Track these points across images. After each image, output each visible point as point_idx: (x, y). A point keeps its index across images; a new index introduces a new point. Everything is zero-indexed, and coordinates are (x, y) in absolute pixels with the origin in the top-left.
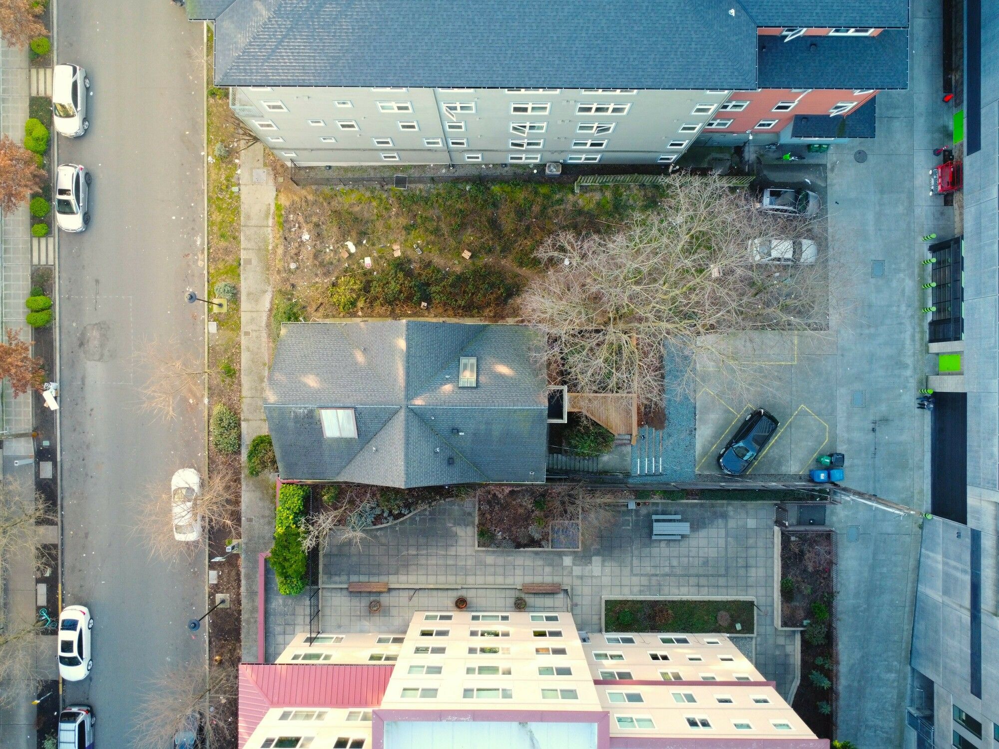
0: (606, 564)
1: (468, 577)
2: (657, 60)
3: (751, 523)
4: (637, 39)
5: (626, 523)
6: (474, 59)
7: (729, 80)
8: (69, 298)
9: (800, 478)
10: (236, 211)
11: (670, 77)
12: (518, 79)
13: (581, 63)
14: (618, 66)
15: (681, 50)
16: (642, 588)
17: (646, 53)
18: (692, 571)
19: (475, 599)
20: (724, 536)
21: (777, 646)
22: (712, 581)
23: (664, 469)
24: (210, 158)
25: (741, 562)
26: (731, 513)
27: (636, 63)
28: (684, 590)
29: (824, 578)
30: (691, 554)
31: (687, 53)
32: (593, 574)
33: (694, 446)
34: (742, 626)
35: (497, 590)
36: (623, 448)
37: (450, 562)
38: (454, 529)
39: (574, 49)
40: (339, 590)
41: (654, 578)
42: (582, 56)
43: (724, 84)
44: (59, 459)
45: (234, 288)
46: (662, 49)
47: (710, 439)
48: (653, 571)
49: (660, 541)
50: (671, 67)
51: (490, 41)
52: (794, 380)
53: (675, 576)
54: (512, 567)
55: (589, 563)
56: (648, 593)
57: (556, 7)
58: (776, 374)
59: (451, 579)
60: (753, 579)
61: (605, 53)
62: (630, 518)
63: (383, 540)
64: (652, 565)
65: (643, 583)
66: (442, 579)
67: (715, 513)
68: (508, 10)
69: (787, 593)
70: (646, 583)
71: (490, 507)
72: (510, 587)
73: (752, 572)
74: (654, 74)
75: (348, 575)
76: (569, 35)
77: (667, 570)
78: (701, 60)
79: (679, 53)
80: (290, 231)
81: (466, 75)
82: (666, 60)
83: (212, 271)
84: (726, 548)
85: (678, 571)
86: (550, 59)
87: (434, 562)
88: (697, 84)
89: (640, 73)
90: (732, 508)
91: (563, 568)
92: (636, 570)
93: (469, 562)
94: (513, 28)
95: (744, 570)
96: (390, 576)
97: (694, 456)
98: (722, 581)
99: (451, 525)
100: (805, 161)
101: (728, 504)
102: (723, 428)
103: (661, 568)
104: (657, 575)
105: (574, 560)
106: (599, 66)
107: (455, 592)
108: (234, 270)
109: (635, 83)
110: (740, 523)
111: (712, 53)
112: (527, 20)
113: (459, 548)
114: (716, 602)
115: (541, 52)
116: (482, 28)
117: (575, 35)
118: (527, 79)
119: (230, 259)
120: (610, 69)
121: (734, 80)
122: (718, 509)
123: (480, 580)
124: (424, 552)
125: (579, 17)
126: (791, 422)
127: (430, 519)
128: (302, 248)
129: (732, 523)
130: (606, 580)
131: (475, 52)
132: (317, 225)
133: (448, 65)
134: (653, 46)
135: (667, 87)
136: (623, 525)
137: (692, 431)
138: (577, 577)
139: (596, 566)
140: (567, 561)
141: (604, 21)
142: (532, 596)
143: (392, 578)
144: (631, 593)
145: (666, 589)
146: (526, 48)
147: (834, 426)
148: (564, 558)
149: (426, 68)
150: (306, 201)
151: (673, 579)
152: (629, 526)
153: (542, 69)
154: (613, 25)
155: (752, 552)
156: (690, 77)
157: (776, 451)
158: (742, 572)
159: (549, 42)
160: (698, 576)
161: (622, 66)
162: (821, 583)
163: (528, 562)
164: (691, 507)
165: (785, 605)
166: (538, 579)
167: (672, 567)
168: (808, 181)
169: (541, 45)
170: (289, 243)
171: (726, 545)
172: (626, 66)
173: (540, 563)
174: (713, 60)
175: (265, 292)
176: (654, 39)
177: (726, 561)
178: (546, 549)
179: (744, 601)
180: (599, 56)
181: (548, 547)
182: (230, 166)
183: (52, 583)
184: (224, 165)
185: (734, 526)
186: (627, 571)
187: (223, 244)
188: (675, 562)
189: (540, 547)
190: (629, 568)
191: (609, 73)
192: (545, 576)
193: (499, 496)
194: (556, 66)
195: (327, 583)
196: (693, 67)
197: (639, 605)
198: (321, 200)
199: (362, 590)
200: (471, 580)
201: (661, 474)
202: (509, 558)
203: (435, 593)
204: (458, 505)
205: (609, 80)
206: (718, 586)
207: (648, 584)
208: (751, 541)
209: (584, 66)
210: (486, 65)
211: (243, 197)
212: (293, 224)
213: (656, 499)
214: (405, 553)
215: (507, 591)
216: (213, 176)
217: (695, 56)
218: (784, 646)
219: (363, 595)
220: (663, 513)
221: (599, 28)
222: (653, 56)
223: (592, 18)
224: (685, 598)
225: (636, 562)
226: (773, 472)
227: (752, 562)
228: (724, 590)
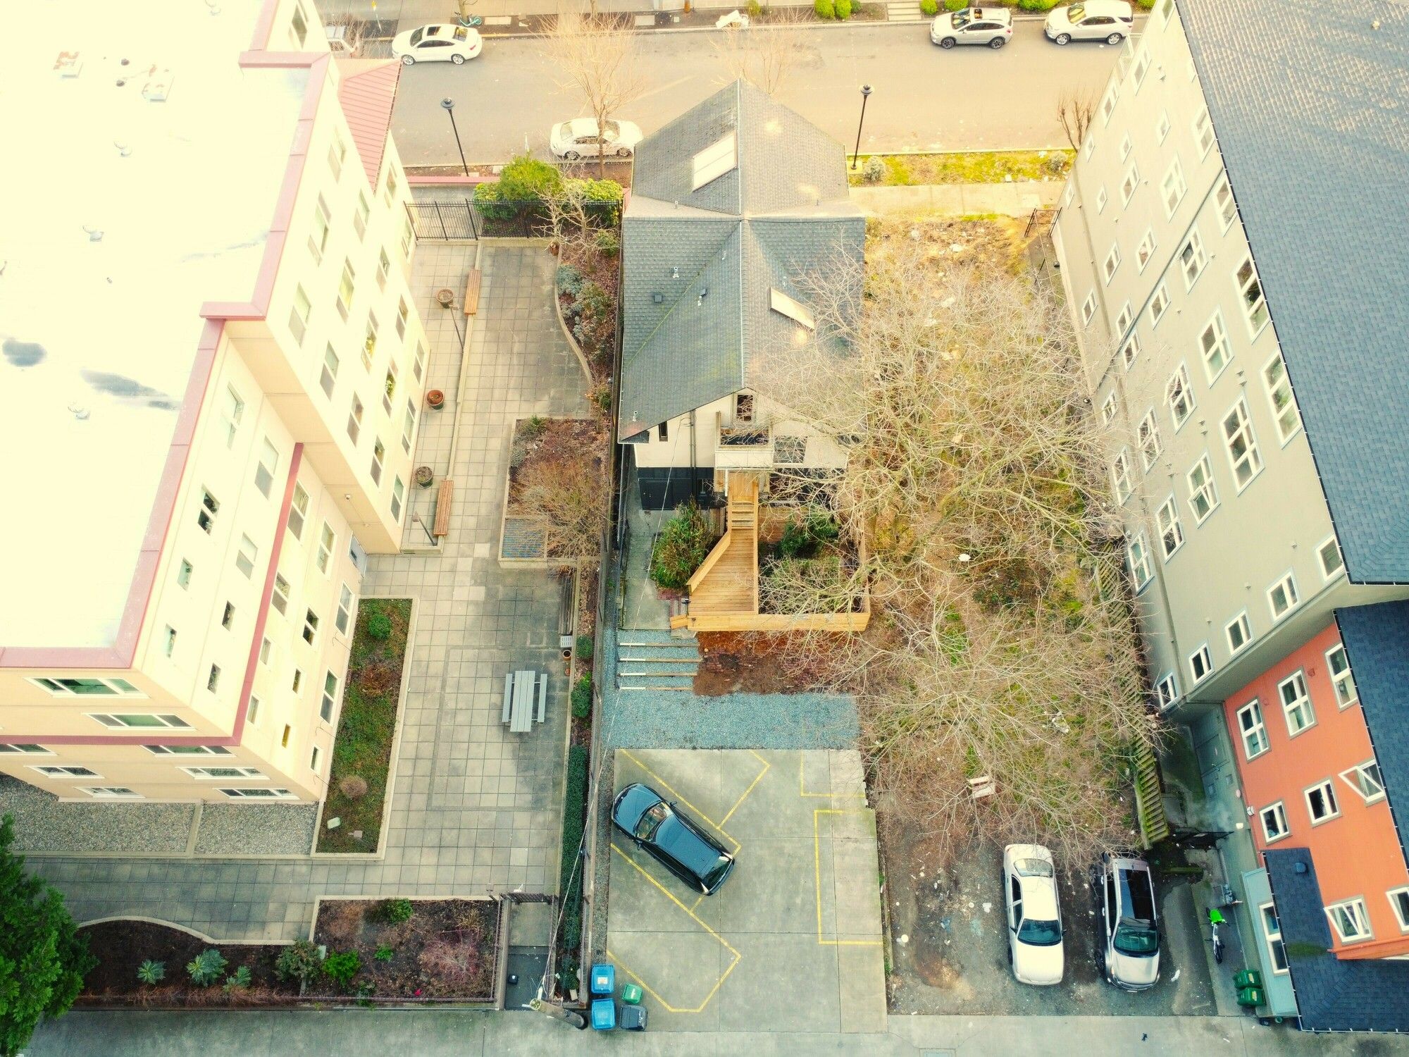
0: (471, 608)
1: (473, 415)
2: (1356, 416)
3: (520, 856)
4: (1381, 380)
5: (536, 638)
6: (1278, 183)
7: (1355, 533)
8: (849, 34)
9: (599, 952)
10: (978, 180)
11: (1332, 441)
12: (1263, 241)
13: (1315, 313)
14: (1326, 364)
15: (1386, 447)
16: (424, 664)
17: (1362, 399)
18: (443, 747)
19: (438, 422)
20: (501, 804)
21: (284, 906)
22: (423, 784)
23: (627, 695)
24: (1045, 153)
25: (449, 837)
26: (540, 818)
27: (1341, 388)
28: (412, 734)
29: (402, 987)
30: (473, 746)
31: (1383, 459)
32: (456, 589)
33: (661, 746)
34: (333, 830)
35: (448, 452)
36: (664, 617)
37: (497, 393)
38: (546, 398)
39: (1335, 300)
40: (472, 264)
41: (439, 684)
42: (1328, 313)
43: (1346, 527)
44: (657, 30)
45: (878, 179)
46: (1376, 419)
47: (677, 774)
48: (450, 682)
49: (502, 694)
50: (1351, 439)
51: (1311, 196)
52: (787, 938)
53: (439, 719)
54: (481, 472)
55: (476, 581)
56: (415, 673)
57: (1396, 262)
58: (798, 901)
59: (472, 395)
60: (416, 860)
61: (1343, 342)
62: (544, 644)
63: (536, 314)
64: (462, 680)
65: (431, 664)
66: (473, 383)
67: (543, 788)
68: (1369, 207)
69: (382, 913)
70: (432, 671)
71: (577, 434)
72: (451, 468)
73: (430, 858)
74: (1330, 417)
75: (492, 275)
76: (1356, 289)
77: (451, 705)
78: (1377, 482)
79: (1379, 445)
80: (962, 230)
81: (1250, 181)
82: (1360, 430)
83: (897, 159)
84: (478, 809)
85: (446, 724)
86: (1309, 273)
87: (499, 373)
88: (1333, 484)
89: (1324, 397)
90: (552, 819)
91: (471, 544)
92: (455, 655)
93: (494, 417)
94: (1343, 218)
95: (436, 842)
96: (484, 322)
97: (646, 747)
98: (419, 801)
99: (552, 393)
100: (1215, 970)
101: (557, 812)
102: (696, 798)
103: (454, 696)
104: (443, 687)
105: (484, 559)
106: (1318, 339)
107: (453, 398)
108: (901, 180)
109: (1304, 393)
110: (522, 835)
111: (1396, 495)
112: (1360, 232)
113: (517, 403)
114: (385, 781)
115: (1316, 259)
116: (1330, 183)
117: (1358, 296)
118: (1266, 252)
119: (917, 176)
120: (1317, 355)
121: (1358, 542)
122: (549, 794)
123: (467, 430)
124: (515, 361)
125: (1390, 295)
126: (706, 932)
127: (563, 369)
128: (939, 245)
129: (522, 819)
130: (444, 607)
131: (1290, 183)
132: (974, 259)
133: (1259, 158)
134: (1378, 405)
135: (1312, 440)
136: (534, 633)
137: (691, 741)
138: (455, 565)
139: (469, 593)
140: (483, 550)
141: (1396, 329)
142: (433, 499)
143: (481, 325)
144: (417, 647)
145: (417, 703)
146: (1316, 241)
147: (699, 1027)
148: (488, 546)
149: (1246, 135)
150: (1005, 245)
151: (435, 714)
152: (532, 643)
153: (1288, 266)
154: (1394, 343)
155: (466, 857)
156: (1342, 471)
157: (653, 902)
158: (432, 838)
159: (1336, 266)
160: (434, 759)
161: (1328, 369)
162: (394, 980)
163: (486, 495)
164: (556, 746)
165: (360, 909)
166: (457, 508)
167: (455, 712)
168: (1178, 973)
169: (1327, 258)
170: (945, 230)
171: (483, 809)
172: (1329, 375)
173: (483, 511)
174: (1384, 500)
175: (875, 211)
176: (1391, 405)
177: (454, 809)
178: (505, 510)
179: (378, 833)
180: (1335, 335)
181: (509, 512)
182: (1038, 172)
183: (513, 28)
184: (1038, 166)
185: (517, 824)
186: (456, 639)
187: (935, 169)
188: (462, 718)
189: (509, 502)
190: (460, 643)
191: (1311, 355)
192: (462, 518)
193: (593, 445)
194: (1299, 282)
195: (482, 252)
196: (1361, 472)
197: (397, 651)
198: (1010, 262)
199: (469, 291)
200: (467, 419)
201: (617, 687)
202: (495, 470)
203: (454, 373)
204: (581, 403)
205: (1300, 357)
206: (411, 793)
207: (429, 674)
208: (486, 855)
209: (1311, 318)
210: (1273, 200)
211: (1000, 186)
212: (973, 233)
213: (575, 676)
214: (516, 338)
215: (445, 466)
216: (1022, 157)
217: (1381, 470)
218: (282, 919)
219: (462, 290)
220: (549, 699)
221: (1381, 325)
222: (1360, 408)
223: (1395, 312)
224: (399, 727)
225: (469, 654)
226: (614, 895)
227: (449, 856)
228: (402, 805)
